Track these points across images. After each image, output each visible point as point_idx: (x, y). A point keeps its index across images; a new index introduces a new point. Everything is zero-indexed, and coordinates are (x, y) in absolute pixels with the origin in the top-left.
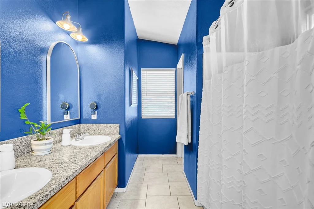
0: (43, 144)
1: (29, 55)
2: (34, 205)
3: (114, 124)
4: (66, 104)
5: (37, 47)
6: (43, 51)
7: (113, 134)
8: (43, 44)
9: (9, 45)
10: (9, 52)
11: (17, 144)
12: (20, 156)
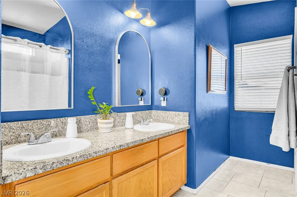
0: (104, 123)
1: (99, 47)
2: (53, 164)
3: (183, 112)
4: (140, 90)
5: (106, 39)
6: (112, 42)
7: (182, 123)
8: (111, 36)
9: (82, 41)
10: (82, 46)
11: (87, 121)
12: (90, 130)
